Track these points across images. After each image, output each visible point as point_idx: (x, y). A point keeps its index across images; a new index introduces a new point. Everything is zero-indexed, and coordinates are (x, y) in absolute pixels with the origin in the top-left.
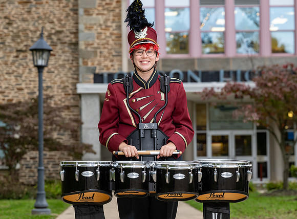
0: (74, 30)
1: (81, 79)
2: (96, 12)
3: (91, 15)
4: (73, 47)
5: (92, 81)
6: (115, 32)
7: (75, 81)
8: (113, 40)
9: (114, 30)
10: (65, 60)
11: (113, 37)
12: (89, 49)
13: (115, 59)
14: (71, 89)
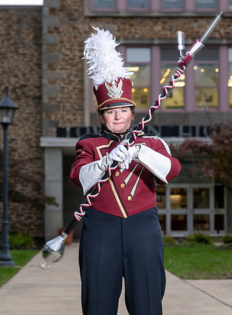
0: (38, 84)
1: (44, 133)
2: (60, 66)
3: (55, 70)
4: (36, 101)
5: (55, 134)
6: (78, 86)
7: (38, 134)
8: (76, 94)
9: (76, 84)
10: (28, 113)
11: (76, 91)
12: (52, 103)
13: (78, 113)
14: (35, 142)
